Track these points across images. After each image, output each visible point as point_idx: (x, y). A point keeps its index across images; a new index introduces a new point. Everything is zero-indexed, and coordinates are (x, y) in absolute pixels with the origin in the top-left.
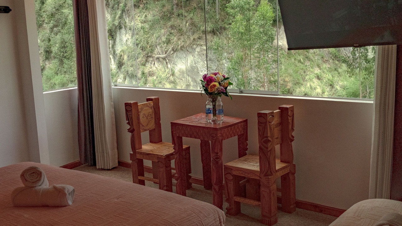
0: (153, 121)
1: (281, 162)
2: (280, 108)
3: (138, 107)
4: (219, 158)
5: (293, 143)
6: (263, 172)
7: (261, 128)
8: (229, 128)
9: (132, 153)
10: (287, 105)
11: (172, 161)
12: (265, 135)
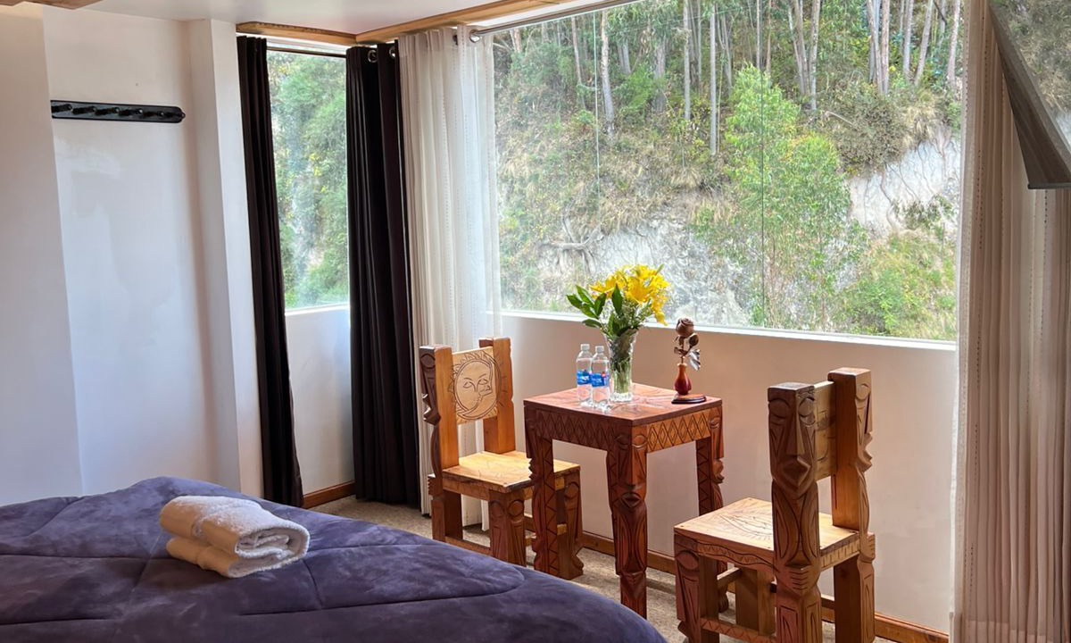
0: (494, 396)
1: (834, 525)
2: (831, 377)
3: (452, 359)
4: (637, 500)
5: (866, 474)
6: (782, 554)
7: (778, 431)
8: (666, 422)
9: (433, 476)
10: (853, 369)
11: (525, 502)
12: (790, 452)
